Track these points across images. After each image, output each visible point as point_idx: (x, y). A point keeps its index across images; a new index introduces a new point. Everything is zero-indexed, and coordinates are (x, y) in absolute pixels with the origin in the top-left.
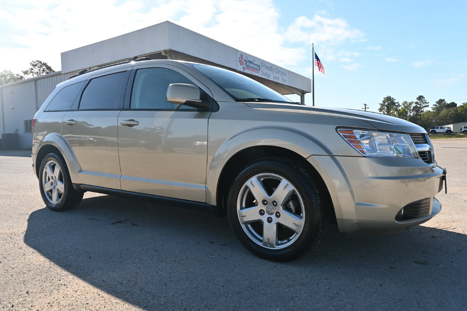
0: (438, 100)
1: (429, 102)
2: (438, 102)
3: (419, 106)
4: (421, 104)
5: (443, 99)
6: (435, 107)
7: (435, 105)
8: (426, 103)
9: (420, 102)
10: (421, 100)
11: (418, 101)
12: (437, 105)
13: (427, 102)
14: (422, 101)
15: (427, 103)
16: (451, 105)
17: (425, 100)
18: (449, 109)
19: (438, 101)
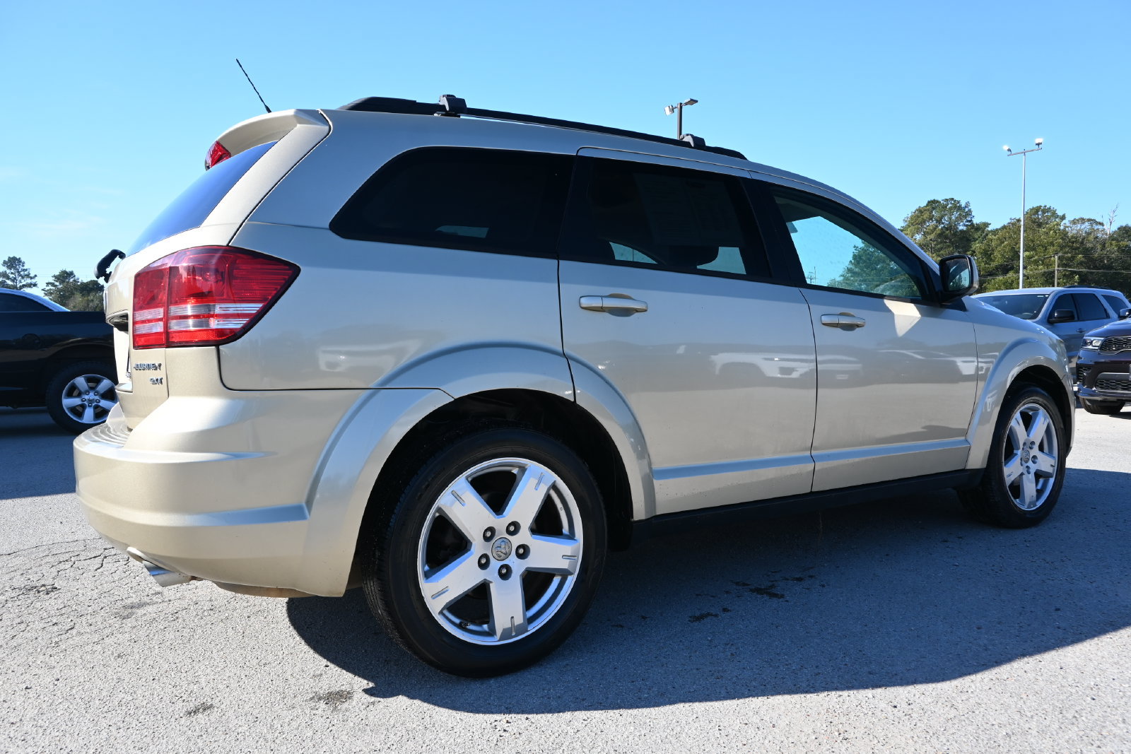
0: (57, 273)
1: (36, 276)
2: (57, 278)
3: (9, 282)
4: (15, 278)
5: (71, 270)
6: (52, 288)
7: (53, 284)
8: (28, 276)
9: (12, 273)
10: (15, 268)
11: (8, 271)
12: (57, 284)
13: (32, 275)
14: (19, 272)
15: (31, 278)
16: (91, 286)
17: (25, 268)
18: (89, 295)
19: (60, 275)
